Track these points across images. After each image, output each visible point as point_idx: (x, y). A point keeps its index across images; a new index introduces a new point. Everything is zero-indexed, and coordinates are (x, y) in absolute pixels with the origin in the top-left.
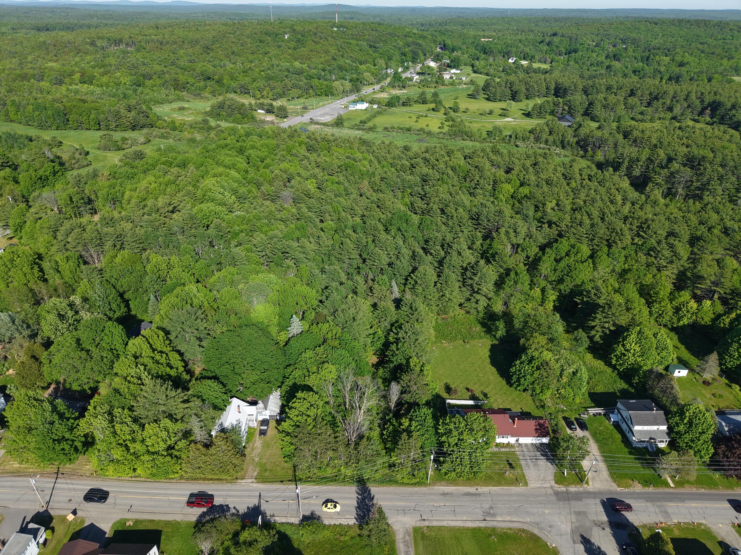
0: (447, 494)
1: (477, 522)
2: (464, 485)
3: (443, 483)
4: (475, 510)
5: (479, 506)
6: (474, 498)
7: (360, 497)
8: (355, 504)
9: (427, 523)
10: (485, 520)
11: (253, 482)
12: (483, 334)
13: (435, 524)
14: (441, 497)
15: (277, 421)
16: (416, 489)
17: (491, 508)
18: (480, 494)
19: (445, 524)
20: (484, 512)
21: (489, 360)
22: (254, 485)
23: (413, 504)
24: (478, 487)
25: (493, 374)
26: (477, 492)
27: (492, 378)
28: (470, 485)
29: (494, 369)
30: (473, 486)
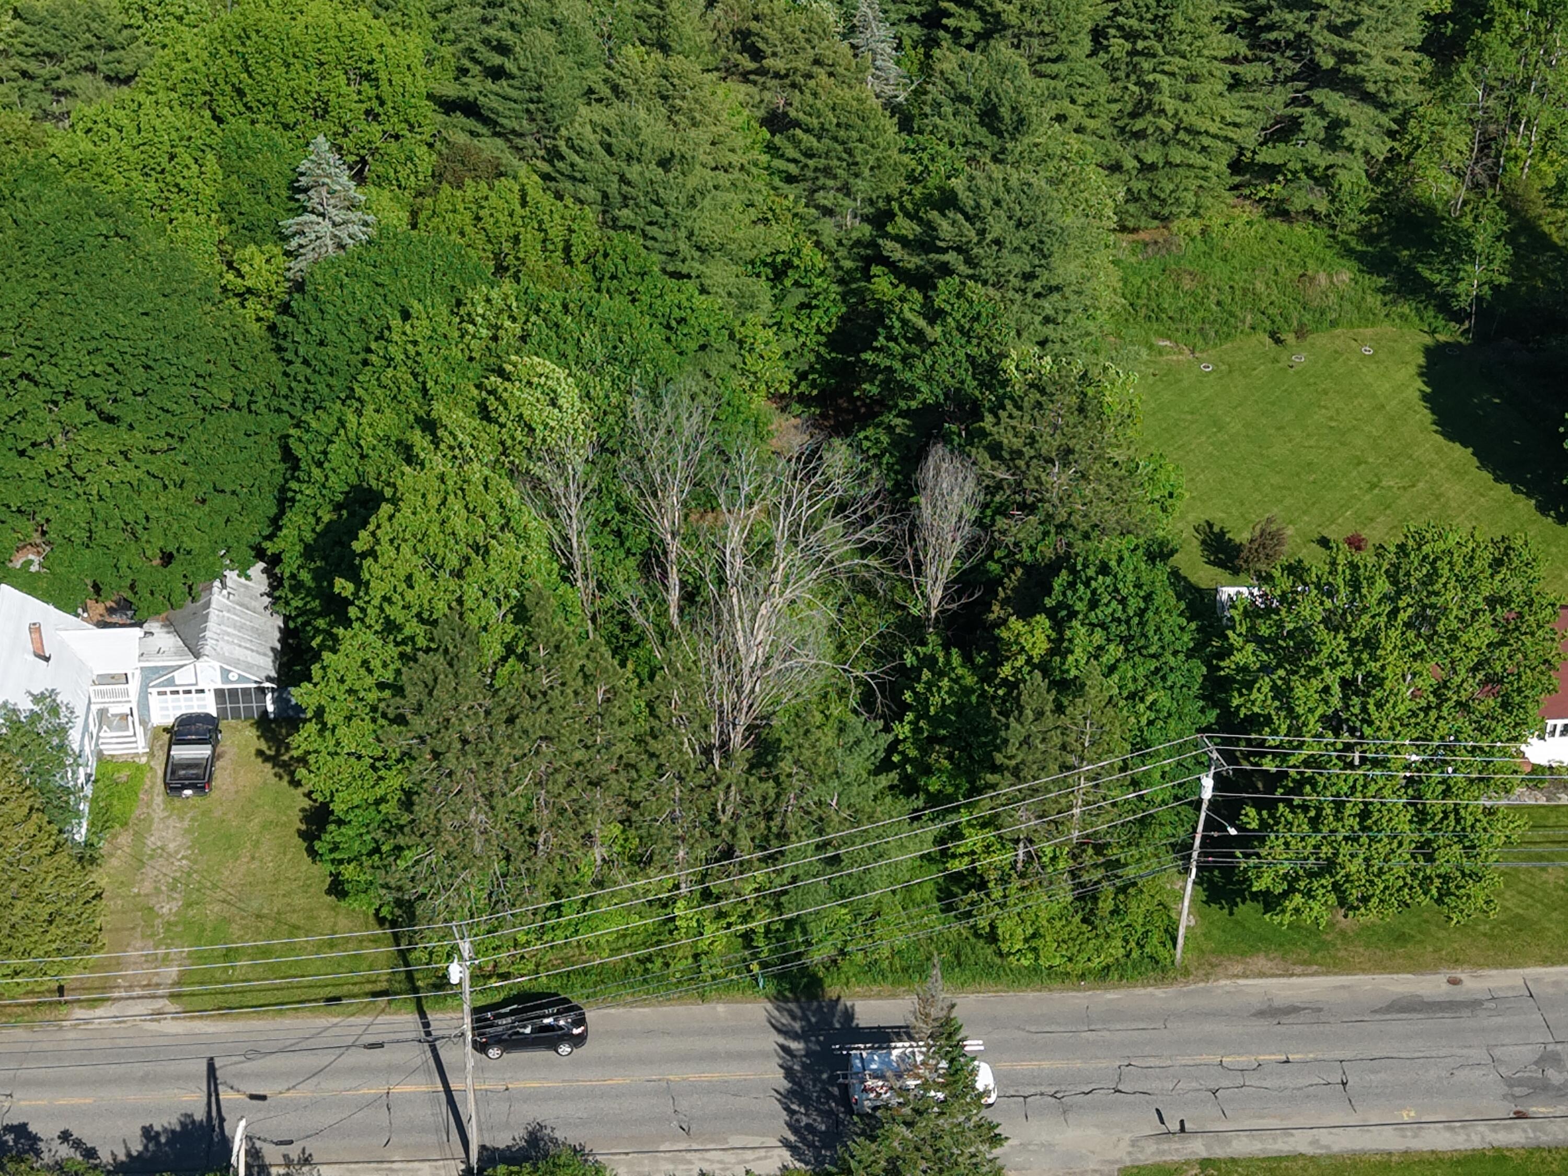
0: (1293, 1010)
1: (1482, 1127)
2: (1380, 967)
3: (1261, 962)
4: (1461, 1075)
5: (1478, 1054)
6: (1447, 1021)
7: (794, 1045)
8: (778, 1079)
9: (1198, 1148)
10: (1520, 1116)
11: (158, 1014)
12: (1374, 301)
13: (1242, 1147)
14: (1261, 1025)
15: (263, 723)
16: (1111, 995)
17: (1548, 1059)
18: (1474, 1005)
19: (1300, 1143)
20: (1510, 1082)
21: (1425, 415)
22: (170, 1027)
23: (1107, 1064)
24: (1459, 974)
25: (1458, 473)
26: (1458, 994)
27: (1454, 491)
28: (1416, 966)
29: (1461, 454)
30: (1434, 968)
